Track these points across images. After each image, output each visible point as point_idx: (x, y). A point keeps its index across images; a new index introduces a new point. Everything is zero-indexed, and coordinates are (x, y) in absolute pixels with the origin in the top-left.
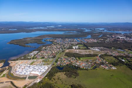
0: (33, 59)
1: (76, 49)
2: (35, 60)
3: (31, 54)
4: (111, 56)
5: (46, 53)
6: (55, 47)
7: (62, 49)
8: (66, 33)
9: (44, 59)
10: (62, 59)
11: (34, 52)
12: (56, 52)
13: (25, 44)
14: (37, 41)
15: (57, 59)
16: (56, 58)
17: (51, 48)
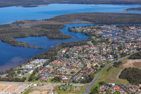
0: (30, 80)
2: (35, 85)
3: (28, 66)
5: (67, 65)
7: (116, 57)
8: (133, 9)
9: (59, 84)
10: (110, 86)
11: (37, 61)
12: (97, 66)
13: (17, 38)
14: (47, 32)
15: (97, 87)
16: (95, 83)
17: (84, 53)
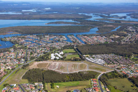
1: (55, 59)
4: (125, 76)
6: (13, 55)
7: (26, 61)
8: (52, 23)
12: (8, 69)
17: (3, 59)
